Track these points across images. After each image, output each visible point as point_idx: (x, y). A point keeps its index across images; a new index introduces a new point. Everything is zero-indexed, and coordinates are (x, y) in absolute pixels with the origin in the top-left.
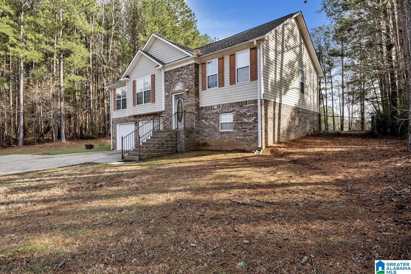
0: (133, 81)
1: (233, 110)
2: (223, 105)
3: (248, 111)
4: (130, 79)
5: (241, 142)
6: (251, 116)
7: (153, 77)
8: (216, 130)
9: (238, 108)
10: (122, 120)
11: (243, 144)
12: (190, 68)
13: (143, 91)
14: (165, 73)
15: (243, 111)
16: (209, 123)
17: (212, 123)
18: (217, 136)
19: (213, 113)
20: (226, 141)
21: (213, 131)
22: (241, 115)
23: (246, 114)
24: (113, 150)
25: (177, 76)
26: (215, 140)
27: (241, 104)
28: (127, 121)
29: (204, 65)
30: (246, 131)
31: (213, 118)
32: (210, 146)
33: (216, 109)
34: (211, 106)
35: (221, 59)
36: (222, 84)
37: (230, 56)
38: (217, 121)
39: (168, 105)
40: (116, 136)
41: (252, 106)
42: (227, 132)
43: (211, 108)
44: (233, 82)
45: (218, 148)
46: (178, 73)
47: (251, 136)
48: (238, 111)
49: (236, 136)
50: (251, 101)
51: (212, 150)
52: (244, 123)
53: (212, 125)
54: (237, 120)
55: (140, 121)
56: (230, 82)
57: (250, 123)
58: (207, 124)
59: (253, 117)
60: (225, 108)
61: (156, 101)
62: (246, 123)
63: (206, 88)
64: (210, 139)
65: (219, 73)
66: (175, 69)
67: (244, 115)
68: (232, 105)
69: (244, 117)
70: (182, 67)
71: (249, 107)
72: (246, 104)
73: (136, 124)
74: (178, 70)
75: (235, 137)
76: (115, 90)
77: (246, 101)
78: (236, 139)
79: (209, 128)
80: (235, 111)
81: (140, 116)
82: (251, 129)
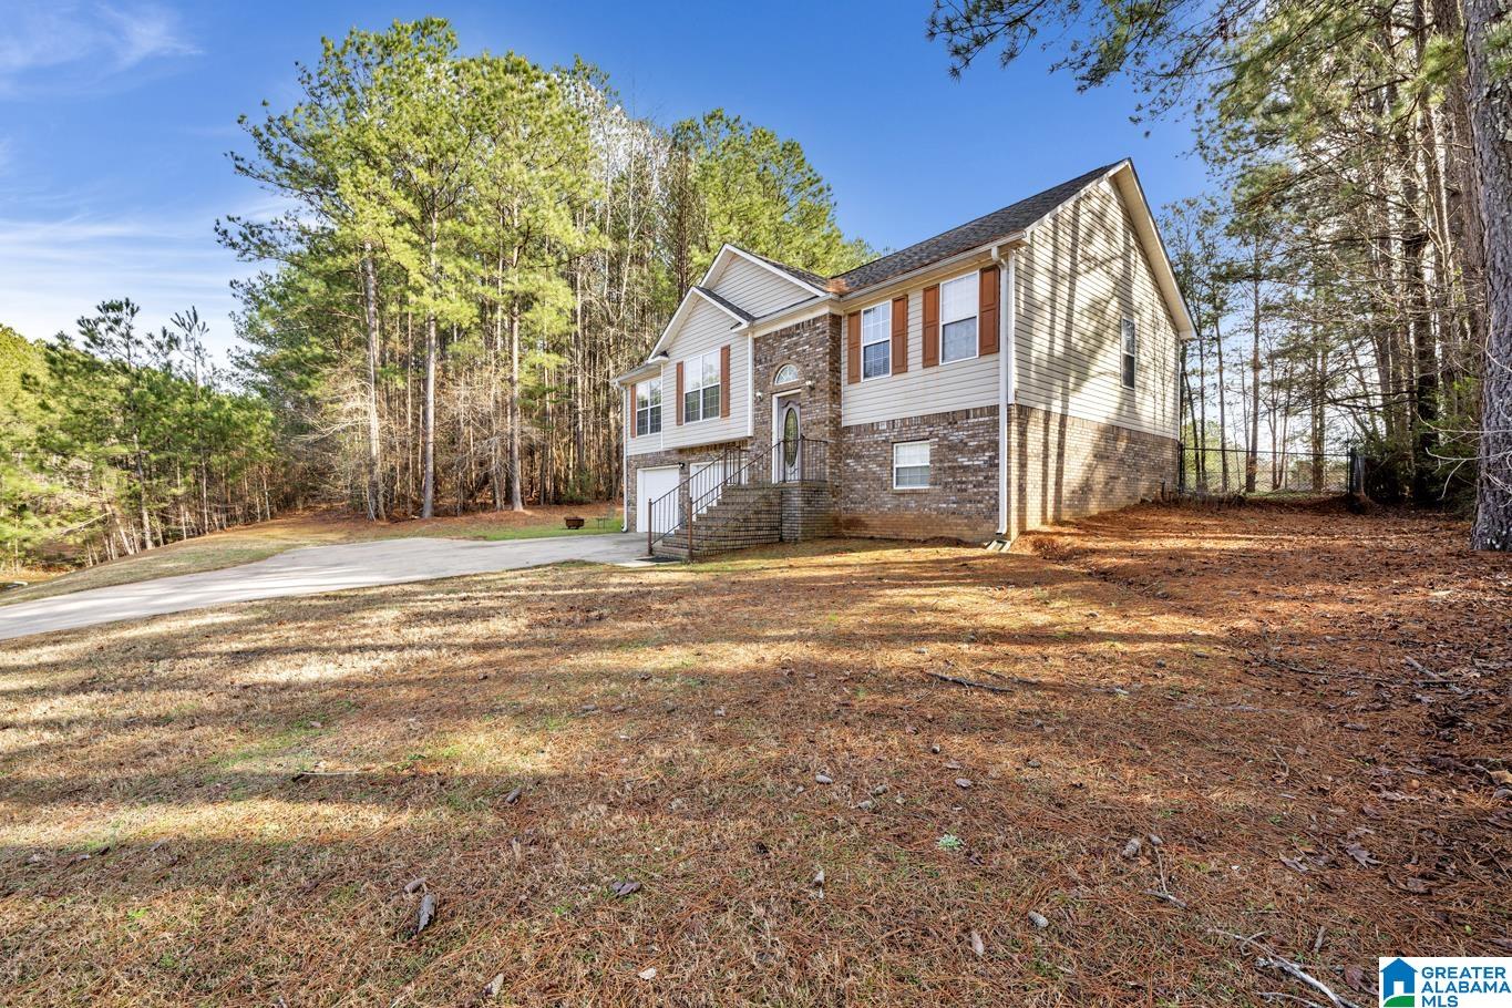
0: (678, 365)
1: (931, 433)
2: (903, 420)
3: (973, 436)
4: (671, 359)
5: (952, 520)
6: (980, 449)
7: (726, 351)
8: (884, 486)
9: (945, 428)
10: (650, 459)
11: (957, 525)
12: (819, 328)
13: (701, 389)
14: (756, 340)
15: (957, 436)
16: (865, 467)
17: (874, 467)
18: (885, 503)
19: (876, 442)
20: (909, 515)
21: (874, 490)
22: (952, 448)
23: (966, 444)
24: (627, 531)
25: (786, 347)
26: (881, 513)
27: (951, 419)
28: (662, 463)
29: (855, 317)
30: (965, 490)
31: (876, 456)
32: (866, 526)
33: (884, 431)
34: (873, 424)
35: (901, 302)
36: (901, 366)
37: (926, 290)
38: (887, 463)
39: (762, 421)
40: (636, 498)
41: (984, 423)
42: (913, 492)
43: (871, 428)
44: (930, 359)
45: (889, 533)
46: (787, 342)
47: (979, 502)
48: (945, 437)
49: (939, 502)
50: (981, 409)
51: (872, 538)
52: (960, 467)
53: (874, 473)
54: (941, 461)
55: (692, 461)
56: (925, 360)
57: (978, 469)
58: (860, 469)
59: (984, 451)
60: (910, 429)
61: (731, 411)
62: (966, 468)
63: (858, 376)
64: (868, 509)
65: (893, 337)
66: (782, 331)
67: (961, 447)
68: (927, 420)
69: (961, 452)
70: (797, 326)
71: (974, 425)
72: (968, 418)
73: (684, 467)
74: (787, 333)
75: (934, 506)
76: (634, 386)
77: (967, 411)
78: (938, 509)
79: (865, 480)
80: (937, 436)
81: (692, 450)
82: (978, 485)
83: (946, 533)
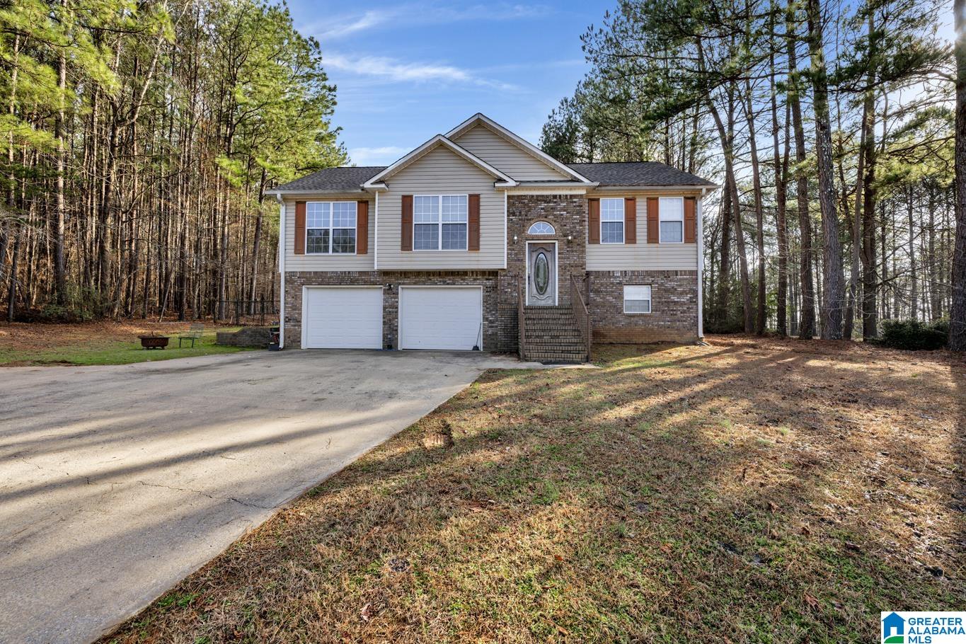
0: (404, 197)
1: (653, 281)
2: (633, 272)
3: (680, 286)
4: (391, 189)
5: (668, 331)
6: (683, 293)
7: (474, 201)
8: (619, 310)
9: (662, 279)
10: (330, 278)
11: (671, 334)
12: (575, 202)
14: (511, 197)
15: (669, 285)
16: (603, 298)
17: (610, 298)
18: (620, 321)
19: (612, 283)
20: (638, 329)
21: (611, 313)
22: (667, 291)
23: (676, 289)
24: (284, 348)
25: (542, 209)
26: (617, 327)
27: (666, 274)
28: (352, 282)
29: (596, 202)
30: (676, 315)
31: (612, 292)
32: (604, 336)
33: (618, 277)
34: (609, 272)
35: (631, 202)
36: (631, 239)
37: (649, 199)
38: (620, 296)
39: (515, 258)
40: (300, 314)
41: (686, 279)
42: (642, 315)
43: (609, 274)
44: (653, 237)
45: (623, 340)
46: (543, 205)
47: (684, 321)
48: (662, 284)
49: (658, 321)
50: (685, 271)
51: (611, 344)
52: (672, 302)
53: (611, 302)
54: (660, 298)
55: (400, 284)
56: (649, 239)
57: (683, 303)
58: (598, 299)
59: (687, 294)
60: (636, 278)
61: (481, 247)
62: (676, 303)
63: (599, 240)
64: (605, 325)
66: (537, 196)
67: (673, 291)
68: (650, 274)
69: (672, 293)
71: (681, 279)
72: (677, 275)
73: (391, 292)
75: (656, 323)
77: (676, 272)
78: (658, 325)
79: (604, 306)
80: (657, 283)
81: (405, 274)
82: (684, 312)
83: (664, 338)
